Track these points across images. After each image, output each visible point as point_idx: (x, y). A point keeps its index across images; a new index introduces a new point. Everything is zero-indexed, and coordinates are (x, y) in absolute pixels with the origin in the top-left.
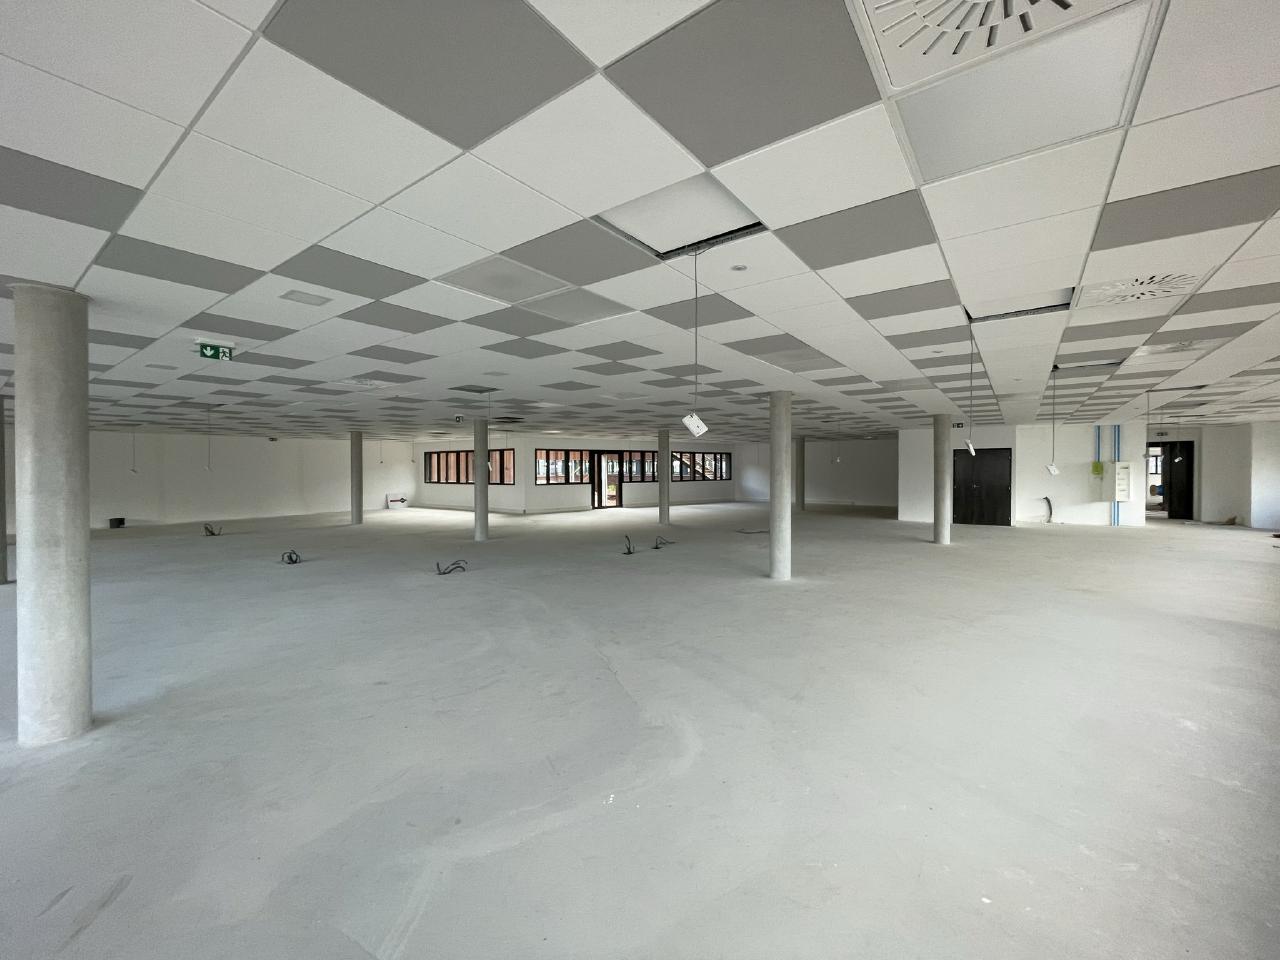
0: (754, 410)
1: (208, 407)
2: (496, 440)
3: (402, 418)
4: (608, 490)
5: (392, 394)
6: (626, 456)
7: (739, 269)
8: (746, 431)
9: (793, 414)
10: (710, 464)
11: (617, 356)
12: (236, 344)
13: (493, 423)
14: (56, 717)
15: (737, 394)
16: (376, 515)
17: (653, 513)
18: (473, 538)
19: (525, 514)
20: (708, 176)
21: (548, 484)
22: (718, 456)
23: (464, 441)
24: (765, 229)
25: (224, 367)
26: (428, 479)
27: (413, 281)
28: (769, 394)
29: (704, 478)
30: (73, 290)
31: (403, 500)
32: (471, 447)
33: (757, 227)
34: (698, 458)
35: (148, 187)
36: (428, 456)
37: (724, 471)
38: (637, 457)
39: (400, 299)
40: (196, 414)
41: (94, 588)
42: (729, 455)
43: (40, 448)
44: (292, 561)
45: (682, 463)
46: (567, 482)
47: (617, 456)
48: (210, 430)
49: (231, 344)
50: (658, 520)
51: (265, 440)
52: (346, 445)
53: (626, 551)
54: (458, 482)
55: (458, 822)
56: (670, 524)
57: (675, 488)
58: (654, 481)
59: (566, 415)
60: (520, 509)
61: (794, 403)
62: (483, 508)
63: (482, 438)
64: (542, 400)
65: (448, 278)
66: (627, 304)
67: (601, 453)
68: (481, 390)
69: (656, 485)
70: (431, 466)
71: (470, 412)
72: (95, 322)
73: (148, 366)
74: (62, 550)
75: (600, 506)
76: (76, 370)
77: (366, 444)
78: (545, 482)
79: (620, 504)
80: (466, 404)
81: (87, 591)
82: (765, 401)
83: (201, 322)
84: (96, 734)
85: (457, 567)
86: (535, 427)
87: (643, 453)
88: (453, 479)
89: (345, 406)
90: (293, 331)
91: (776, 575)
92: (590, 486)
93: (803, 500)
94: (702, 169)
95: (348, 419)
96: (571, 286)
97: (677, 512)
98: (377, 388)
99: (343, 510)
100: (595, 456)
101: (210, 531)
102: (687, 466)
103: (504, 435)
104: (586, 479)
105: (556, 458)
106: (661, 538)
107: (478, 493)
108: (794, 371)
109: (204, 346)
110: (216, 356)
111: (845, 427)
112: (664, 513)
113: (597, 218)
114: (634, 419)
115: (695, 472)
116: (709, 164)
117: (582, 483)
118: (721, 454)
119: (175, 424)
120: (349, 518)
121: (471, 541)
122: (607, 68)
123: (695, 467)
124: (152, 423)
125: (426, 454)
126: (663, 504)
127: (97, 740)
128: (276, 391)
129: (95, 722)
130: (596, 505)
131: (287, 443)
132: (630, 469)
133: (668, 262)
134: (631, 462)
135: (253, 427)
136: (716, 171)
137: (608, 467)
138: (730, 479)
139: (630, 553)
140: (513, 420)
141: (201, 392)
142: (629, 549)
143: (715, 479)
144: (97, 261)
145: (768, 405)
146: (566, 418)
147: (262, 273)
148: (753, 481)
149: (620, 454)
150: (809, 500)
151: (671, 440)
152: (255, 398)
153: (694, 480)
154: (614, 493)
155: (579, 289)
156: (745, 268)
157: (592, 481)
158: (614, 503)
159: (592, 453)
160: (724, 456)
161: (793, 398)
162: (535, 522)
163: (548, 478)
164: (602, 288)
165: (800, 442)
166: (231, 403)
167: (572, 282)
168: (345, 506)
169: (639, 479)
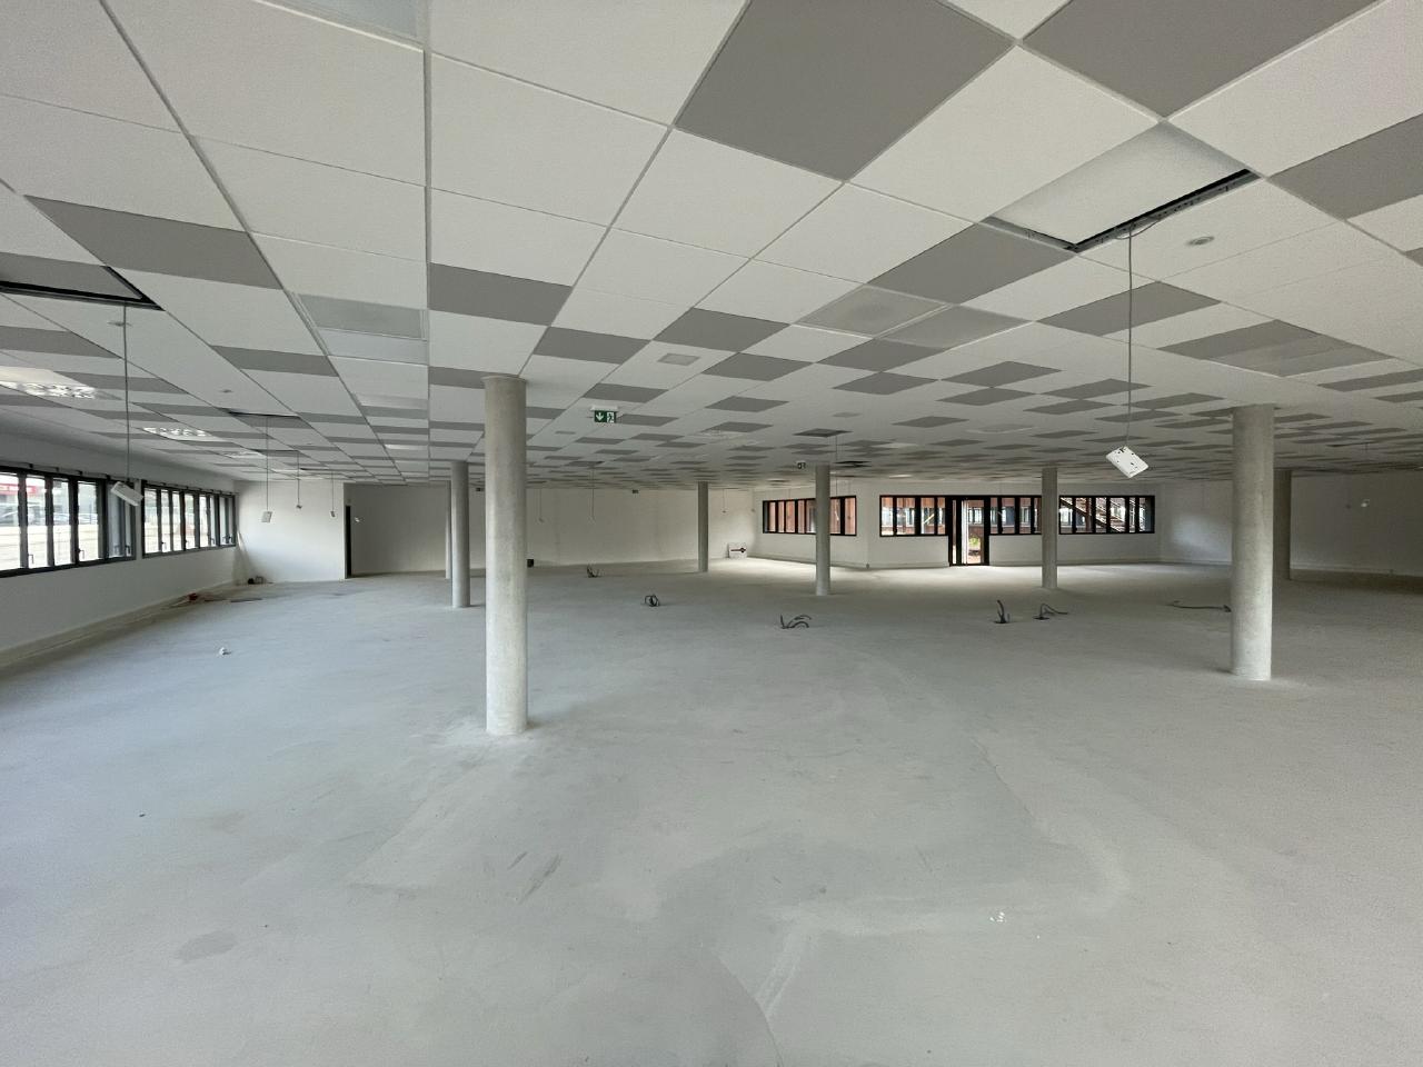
0: (1200, 436)
1: (592, 465)
2: (838, 487)
3: (745, 467)
4: (970, 544)
5: (738, 444)
6: (994, 502)
7: (1200, 242)
8: (1182, 465)
9: (1277, 437)
10: (1119, 512)
11: (994, 382)
12: (619, 408)
13: (837, 469)
14: (507, 715)
15: (1174, 414)
16: (720, 565)
17: (1034, 574)
18: (814, 592)
19: (868, 568)
20: (1164, 130)
21: (895, 535)
22: (1132, 501)
23: (805, 488)
24: (1255, 177)
25: (610, 430)
26: (766, 529)
27: (771, 328)
28: (1232, 410)
29: (1109, 530)
30: (517, 376)
31: (742, 550)
32: (813, 495)
33: (1243, 176)
34: (1101, 503)
35: (575, 284)
36: (766, 504)
37: (1141, 520)
38: (1009, 503)
39: (760, 349)
40: (581, 471)
41: (530, 615)
42: (1151, 500)
43: (499, 504)
44: (653, 604)
45: (1075, 510)
46: (918, 533)
47: (981, 503)
48: (592, 484)
49: (615, 408)
50: (1041, 584)
51: (628, 493)
52: (694, 495)
53: (999, 619)
54: (796, 532)
55: (824, 891)
56: (1059, 590)
57: (1065, 544)
58: (1032, 533)
59: (921, 456)
60: (863, 562)
61: (1278, 420)
62: (824, 561)
63: (824, 484)
64: (894, 440)
65: (807, 321)
66: (1019, 317)
67: (960, 499)
68: (826, 434)
69: (1037, 539)
70: (769, 516)
71: (814, 457)
72: (532, 400)
73: (558, 432)
74: (512, 583)
75: (959, 563)
76: (520, 439)
77: (711, 494)
78: (892, 533)
79: (986, 562)
80: (808, 450)
81: (526, 618)
82: (1227, 422)
83: (599, 391)
84: (529, 734)
85: (800, 622)
86: (881, 472)
87: (1017, 499)
88: (791, 528)
89: (697, 458)
90: (661, 392)
91: (1241, 670)
92: (946, 539)
93: (1288, 564)
94: (1154, 120)
95: (698, 470)
96: (945, 306)
97: (1065, 574)
98: (727, 439)
99: (691, 558)
100: (953, 503)
101: (591, 573)
102: (1082, 514)
103: (846, 481)
104: (942, 530)
105: (904, 506)
106: (1047, 607)
107: (820, 545)
108: (1282, 373)
109: (597, 412)
110: (604, 420)
111: (1378, 454)
112: (1049, 575)
113: (991, 220)
114: (1010, 457)
115: (1095, 521)
116: (1164, 112)
117: (936, 534)
118: (1137, 498)
119: (569, 481)
120: (696, 567)
121: (811, 595)
122: (1025, 38)
123: (1094, 514)
124: (553, 480)
125: (764, 502)
126: (1048, 562)
127: (531, 738)
128: (644, 448)
129: (530, 724)
130: (954, 562)
131: (646, 494)
132: (999, 518)
133: (1084, 253)
134: (1000, 510)
135: (619, 480)
136: (1175, 119)
137: (971, 516)
138: (1152, 532)
139: (1003, 621)
140: (856, 464)
141: (588, 452)
142: (1002, 617)
143: (1127, 530)
144: (536, 351)
145: (1229, 426)
146: (919, 460)
147: (648, 341)
148: (1193, 535)
149: (986, 499)
150: (1297, 563)
151: (1059, 481)
152: (627, 456)
153: (1094, 532)
154: (978, 547)
155: (958, 308)
156: (1212, 238)
157: (949, 532)
158: (978, 559)
159: (949, 499)
160: (1142, 500)
161: (1277, 414)
162: (879, 578)
163: (895, 529)
164: (986, 303)
165: (1284, 479)
166: (607, 460)
167: (948, 301)
168: (694, 555)
169: (1013, 531)
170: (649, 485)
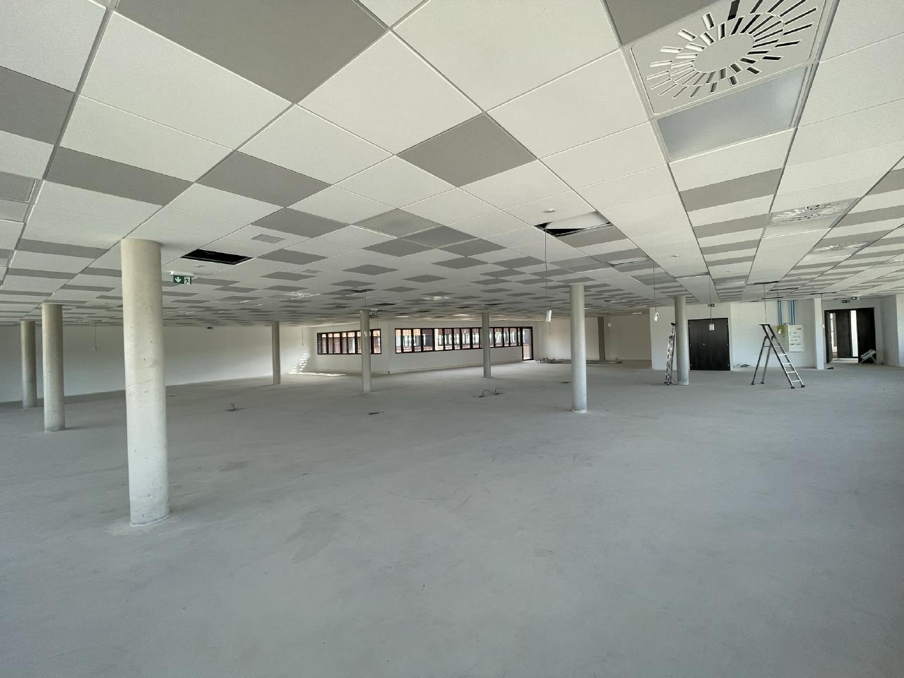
170: (218, 324)
